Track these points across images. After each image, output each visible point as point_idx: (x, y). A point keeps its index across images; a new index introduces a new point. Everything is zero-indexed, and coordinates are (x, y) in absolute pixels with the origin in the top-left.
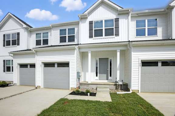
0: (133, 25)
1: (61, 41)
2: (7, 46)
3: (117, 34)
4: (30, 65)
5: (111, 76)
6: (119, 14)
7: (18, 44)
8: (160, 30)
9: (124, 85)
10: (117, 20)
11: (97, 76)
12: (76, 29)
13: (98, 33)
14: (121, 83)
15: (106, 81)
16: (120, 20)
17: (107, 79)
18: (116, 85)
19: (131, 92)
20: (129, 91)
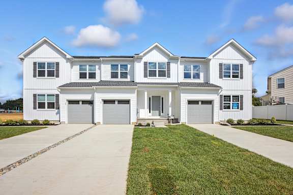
0: (181, 68)
1: (112, 77)
2: (40, 77)
3: (169, 76)
4: (82, 102)
5: (162, 112)
6: (170, 59)
7: (57, 76)
8: (202, 75)
9: (175, 119)
10: (169, 64)
11: (150, 112)
12: (129, 66)
13: (153, 74)
14: (173, 118)
15: (159, 117)
16: (171, 64)
17: (160, 115)
18: (168, 119)
19: (181, 123)
20: (179, 123)
